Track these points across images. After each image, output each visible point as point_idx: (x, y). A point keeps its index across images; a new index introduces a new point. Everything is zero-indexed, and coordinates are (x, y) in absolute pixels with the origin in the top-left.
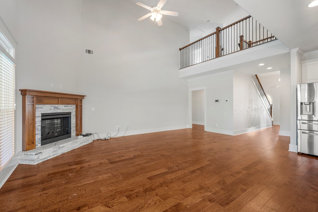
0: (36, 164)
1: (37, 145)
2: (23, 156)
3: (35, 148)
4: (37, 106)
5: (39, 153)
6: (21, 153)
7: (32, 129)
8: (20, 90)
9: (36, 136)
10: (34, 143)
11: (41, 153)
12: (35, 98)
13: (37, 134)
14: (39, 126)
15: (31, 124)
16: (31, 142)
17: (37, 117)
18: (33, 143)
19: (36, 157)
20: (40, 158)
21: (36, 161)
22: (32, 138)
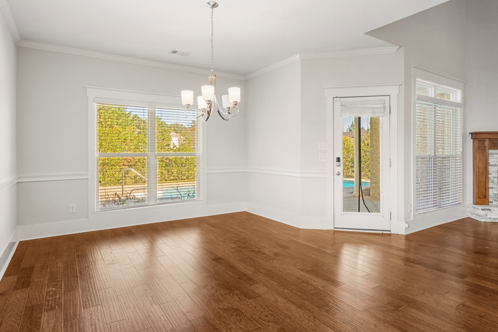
0: (482, 220)
1: (492, 202)
2: (472, 209)
3: (488, 205)
4: (491, 151)
5: (487, 209)
6: (470, 205)
7: (483, 180)
8: (470, 133)
9: (490, 190)
10: (487, 198)
11: (490, 210)
12: (488, 142)
13: (492, 188)
14: (494, 177)
15: (482, 174)
16: (483, 196)
17: (491, 165)
18: (485, 197)
19: (483, 213)
20: (489, 216)
21: (483, 218)
22: (484, 191)
